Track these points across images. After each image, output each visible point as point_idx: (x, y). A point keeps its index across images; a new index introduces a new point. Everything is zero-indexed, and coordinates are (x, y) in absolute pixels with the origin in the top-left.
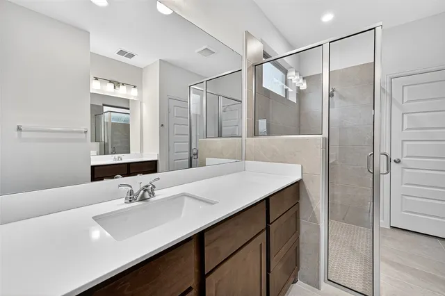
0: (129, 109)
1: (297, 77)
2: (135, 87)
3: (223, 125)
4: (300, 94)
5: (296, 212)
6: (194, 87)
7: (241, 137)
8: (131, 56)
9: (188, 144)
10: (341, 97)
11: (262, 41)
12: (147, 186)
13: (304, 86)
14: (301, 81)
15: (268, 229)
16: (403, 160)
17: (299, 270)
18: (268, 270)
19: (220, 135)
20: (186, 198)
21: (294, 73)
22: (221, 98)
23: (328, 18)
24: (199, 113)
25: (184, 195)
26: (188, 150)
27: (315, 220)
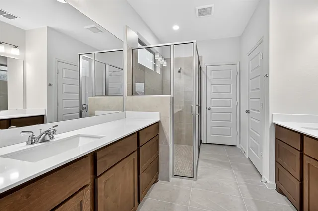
0: (7, 66)
1: (161, 59)
2: (16, 47)
3: (109, 86)
4: (163, 69)
5: (157, 140)
6: (84, 56)
7: (123, 95)
8: (11, 17)
9: (78, 100)
10: (185, 74)
11: (138, 33)
12: (48, 131)
13: (165, 64)
14: (163, 61)
15: (138, 150)
16: (211, 108)
17: (158, 174)
18: (139, 174)
19: (107, 94)
20: (81, 138)
21: (158, 56)
22: (107, 66)
23: (176, 28)
24: (88, 76)
25: (79, 136)
26: (78, 105)
27: (167, 143)
